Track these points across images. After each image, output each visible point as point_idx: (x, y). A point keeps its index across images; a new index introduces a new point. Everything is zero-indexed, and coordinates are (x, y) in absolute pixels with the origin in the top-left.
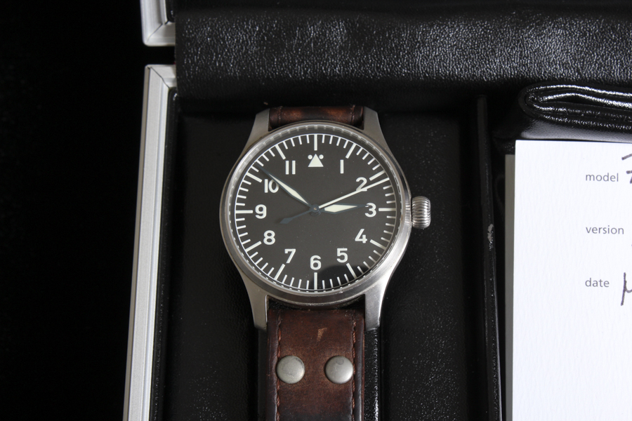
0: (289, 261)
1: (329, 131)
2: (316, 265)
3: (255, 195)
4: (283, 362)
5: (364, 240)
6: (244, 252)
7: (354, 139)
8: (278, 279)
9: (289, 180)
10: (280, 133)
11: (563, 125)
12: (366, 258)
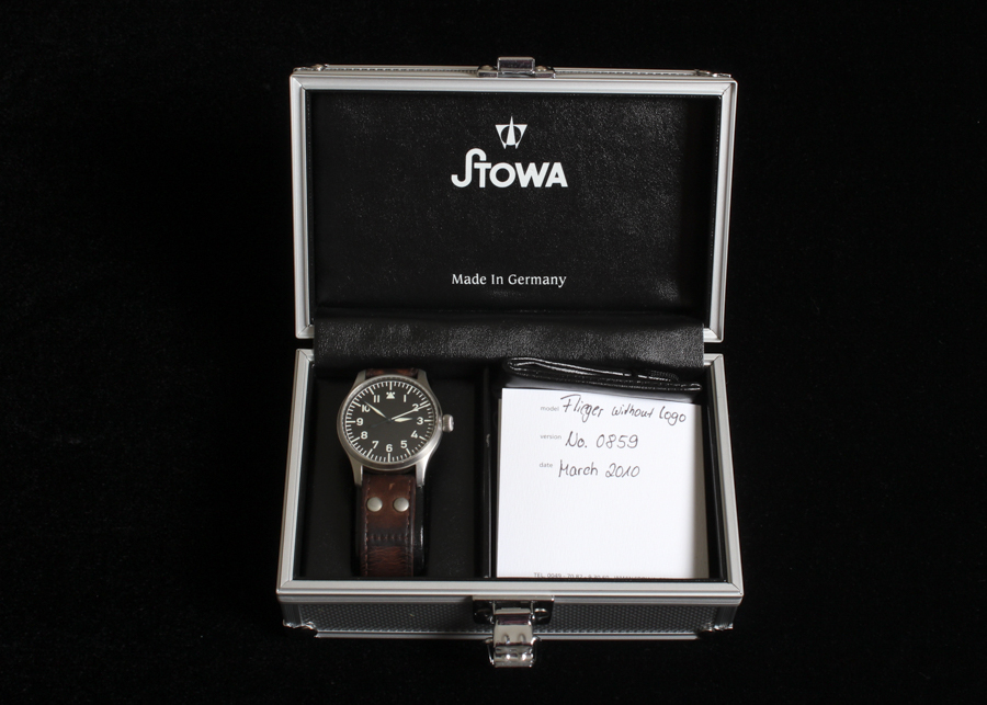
0: (375, 448)
1: (399, 380)
2: (389, 450)
3: (357, 413)
4: (370, 501)
5: (416, 436)
6: (351, 443)
7: (412, 384)
8: (368, 456)
9: (376, 405)
10: (371, 380)
11: (525, 378)
12: (416, 445)
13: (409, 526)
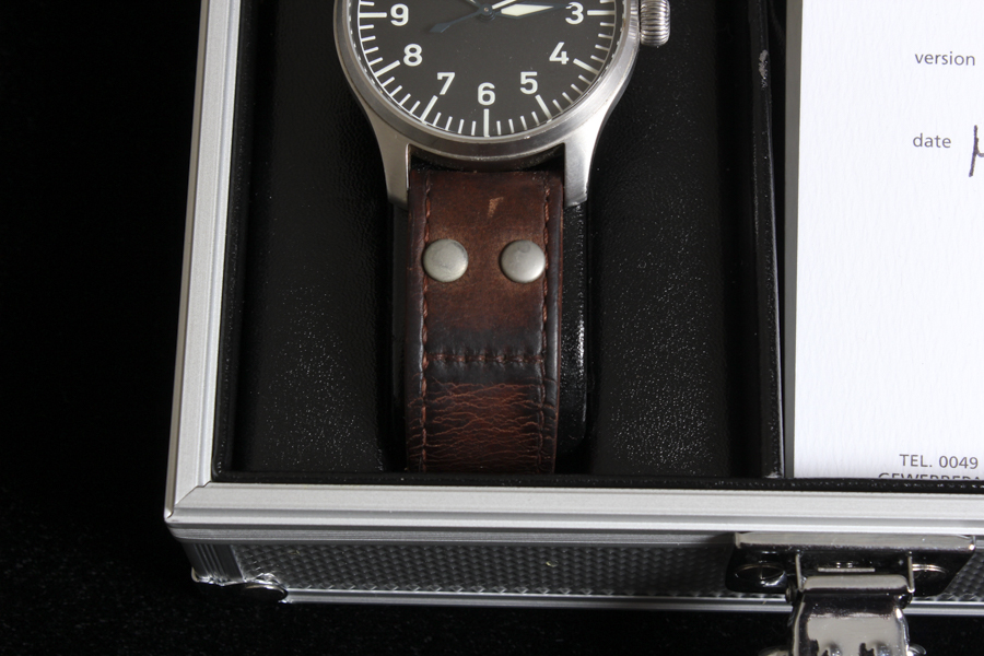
0: (443, 92)
2: (487, 98)
4: (433, 248)
5: (564, 59)
6: (373, 78)
8: (424, 119)
12: (566, 88)
13: (548, 327)
